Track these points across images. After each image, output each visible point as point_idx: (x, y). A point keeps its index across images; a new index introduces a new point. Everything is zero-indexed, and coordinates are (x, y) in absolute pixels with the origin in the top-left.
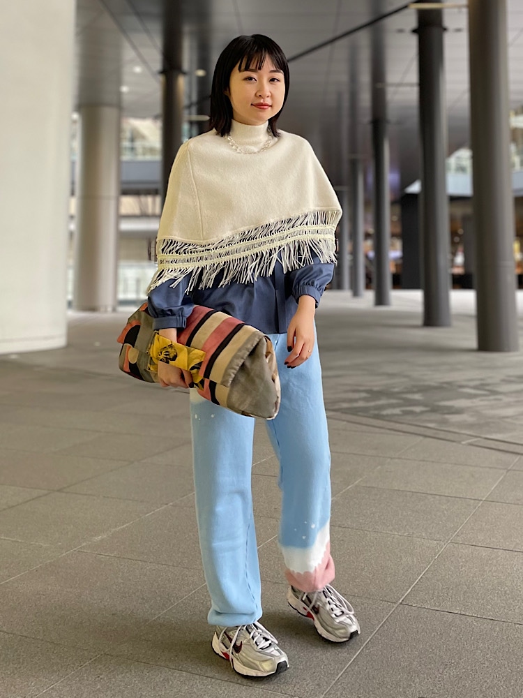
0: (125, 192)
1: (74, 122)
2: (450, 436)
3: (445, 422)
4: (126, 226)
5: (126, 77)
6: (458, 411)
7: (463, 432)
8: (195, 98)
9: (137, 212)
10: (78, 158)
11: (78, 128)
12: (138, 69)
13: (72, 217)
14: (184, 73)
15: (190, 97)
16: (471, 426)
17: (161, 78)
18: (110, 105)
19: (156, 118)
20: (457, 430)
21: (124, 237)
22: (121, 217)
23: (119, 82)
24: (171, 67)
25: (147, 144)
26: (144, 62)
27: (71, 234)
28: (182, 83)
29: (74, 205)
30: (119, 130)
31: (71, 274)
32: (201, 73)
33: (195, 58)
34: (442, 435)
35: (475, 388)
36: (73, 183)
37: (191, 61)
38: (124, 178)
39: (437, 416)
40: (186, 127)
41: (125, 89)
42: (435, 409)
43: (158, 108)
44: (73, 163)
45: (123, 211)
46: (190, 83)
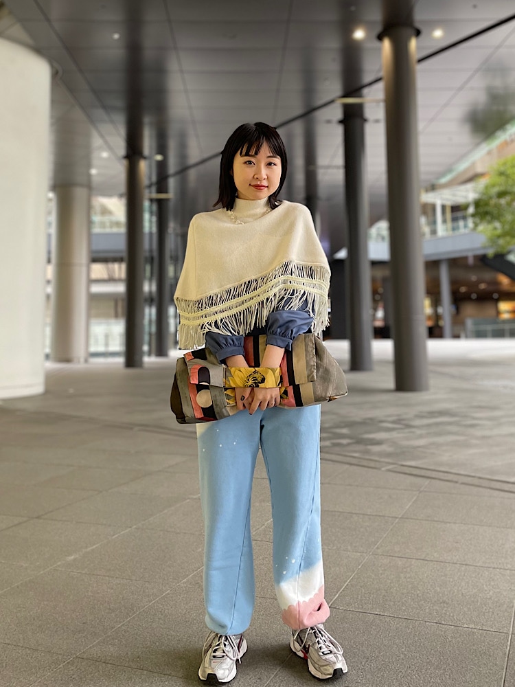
0: (95, 260)
1: (50, 200)
2: (372, 464)
3: (368, 452)
4: (96, 289)
5: (95, 162)
6: (379, 443)
7: (382, 460)
8: (154, 179)
9: (105, 276)
10: (53, 230)
11: (53, 206)
12: (105, 155)
13: (48, 282)
14: (145, 158)
15: (150, 178)
16: (389, 455)
17: (125, 162)
18: (82, 185)
19: (121, 196)
20: (377, 459)
21: (94, 298)
22: (91, 281)
23: (89, 166)
24: (133, 153)
25: (114, 219)
26: (110, 148)
27: (48, 297)
28: (143, 166)
29: (50, 271)
30: (89, 208)
31: (48, 331)
32: (159, 158)
33: (154, 145)
34: (365, 463)
35: (393, 422)
36: (49, 252)
37: (151, 148)
38: (94, 247)
39: (361, 447)
40: (146, 204)
41: (94, 171)
42: (359, 441)
43: (123, 188)
44: (49, 236)
45: (94, 276)
46: (150, 167)
